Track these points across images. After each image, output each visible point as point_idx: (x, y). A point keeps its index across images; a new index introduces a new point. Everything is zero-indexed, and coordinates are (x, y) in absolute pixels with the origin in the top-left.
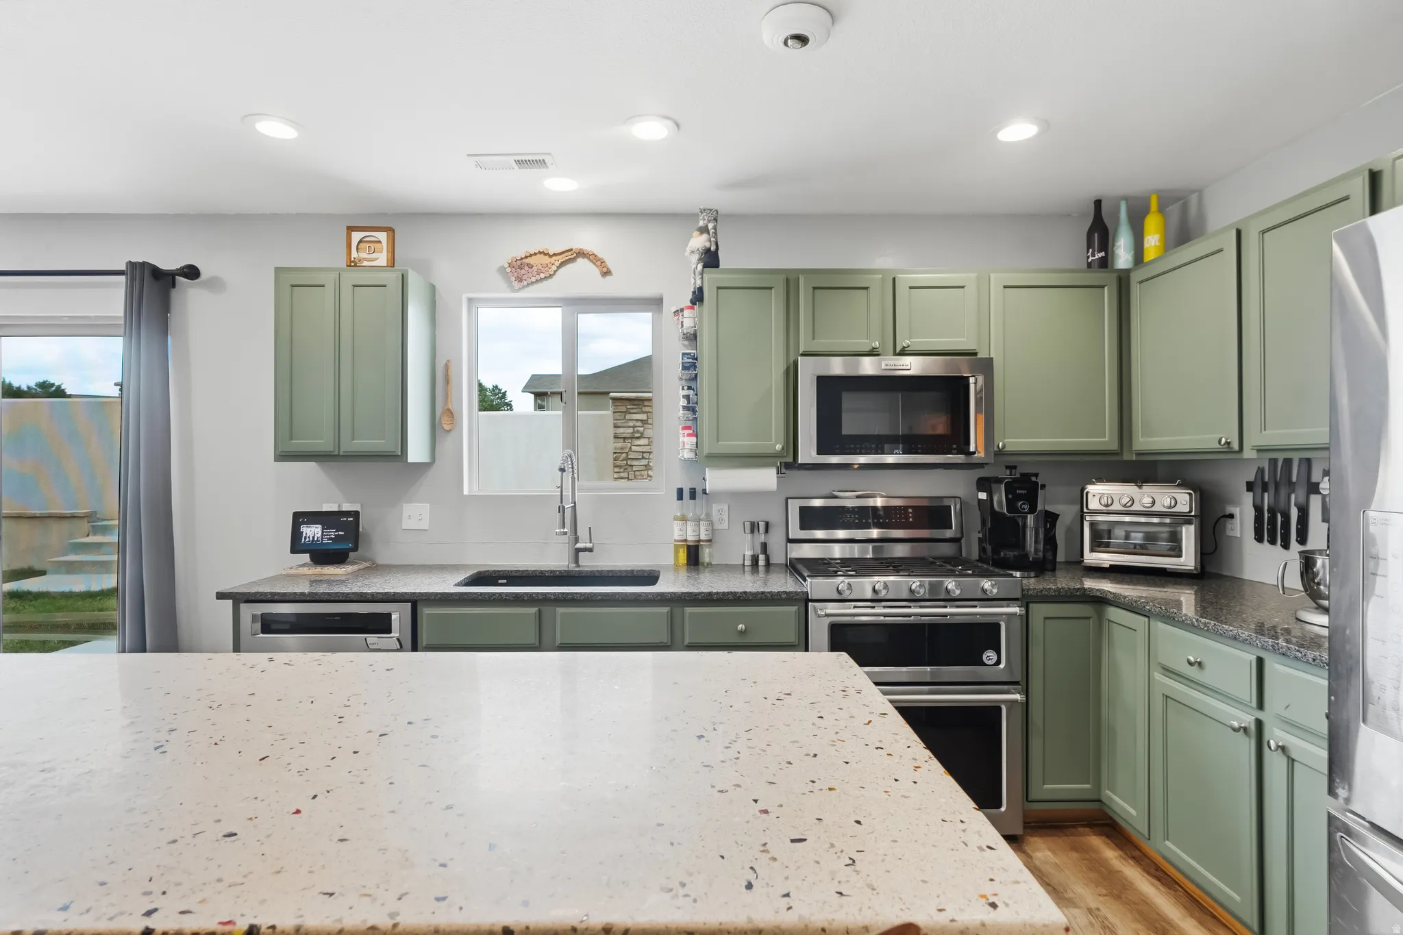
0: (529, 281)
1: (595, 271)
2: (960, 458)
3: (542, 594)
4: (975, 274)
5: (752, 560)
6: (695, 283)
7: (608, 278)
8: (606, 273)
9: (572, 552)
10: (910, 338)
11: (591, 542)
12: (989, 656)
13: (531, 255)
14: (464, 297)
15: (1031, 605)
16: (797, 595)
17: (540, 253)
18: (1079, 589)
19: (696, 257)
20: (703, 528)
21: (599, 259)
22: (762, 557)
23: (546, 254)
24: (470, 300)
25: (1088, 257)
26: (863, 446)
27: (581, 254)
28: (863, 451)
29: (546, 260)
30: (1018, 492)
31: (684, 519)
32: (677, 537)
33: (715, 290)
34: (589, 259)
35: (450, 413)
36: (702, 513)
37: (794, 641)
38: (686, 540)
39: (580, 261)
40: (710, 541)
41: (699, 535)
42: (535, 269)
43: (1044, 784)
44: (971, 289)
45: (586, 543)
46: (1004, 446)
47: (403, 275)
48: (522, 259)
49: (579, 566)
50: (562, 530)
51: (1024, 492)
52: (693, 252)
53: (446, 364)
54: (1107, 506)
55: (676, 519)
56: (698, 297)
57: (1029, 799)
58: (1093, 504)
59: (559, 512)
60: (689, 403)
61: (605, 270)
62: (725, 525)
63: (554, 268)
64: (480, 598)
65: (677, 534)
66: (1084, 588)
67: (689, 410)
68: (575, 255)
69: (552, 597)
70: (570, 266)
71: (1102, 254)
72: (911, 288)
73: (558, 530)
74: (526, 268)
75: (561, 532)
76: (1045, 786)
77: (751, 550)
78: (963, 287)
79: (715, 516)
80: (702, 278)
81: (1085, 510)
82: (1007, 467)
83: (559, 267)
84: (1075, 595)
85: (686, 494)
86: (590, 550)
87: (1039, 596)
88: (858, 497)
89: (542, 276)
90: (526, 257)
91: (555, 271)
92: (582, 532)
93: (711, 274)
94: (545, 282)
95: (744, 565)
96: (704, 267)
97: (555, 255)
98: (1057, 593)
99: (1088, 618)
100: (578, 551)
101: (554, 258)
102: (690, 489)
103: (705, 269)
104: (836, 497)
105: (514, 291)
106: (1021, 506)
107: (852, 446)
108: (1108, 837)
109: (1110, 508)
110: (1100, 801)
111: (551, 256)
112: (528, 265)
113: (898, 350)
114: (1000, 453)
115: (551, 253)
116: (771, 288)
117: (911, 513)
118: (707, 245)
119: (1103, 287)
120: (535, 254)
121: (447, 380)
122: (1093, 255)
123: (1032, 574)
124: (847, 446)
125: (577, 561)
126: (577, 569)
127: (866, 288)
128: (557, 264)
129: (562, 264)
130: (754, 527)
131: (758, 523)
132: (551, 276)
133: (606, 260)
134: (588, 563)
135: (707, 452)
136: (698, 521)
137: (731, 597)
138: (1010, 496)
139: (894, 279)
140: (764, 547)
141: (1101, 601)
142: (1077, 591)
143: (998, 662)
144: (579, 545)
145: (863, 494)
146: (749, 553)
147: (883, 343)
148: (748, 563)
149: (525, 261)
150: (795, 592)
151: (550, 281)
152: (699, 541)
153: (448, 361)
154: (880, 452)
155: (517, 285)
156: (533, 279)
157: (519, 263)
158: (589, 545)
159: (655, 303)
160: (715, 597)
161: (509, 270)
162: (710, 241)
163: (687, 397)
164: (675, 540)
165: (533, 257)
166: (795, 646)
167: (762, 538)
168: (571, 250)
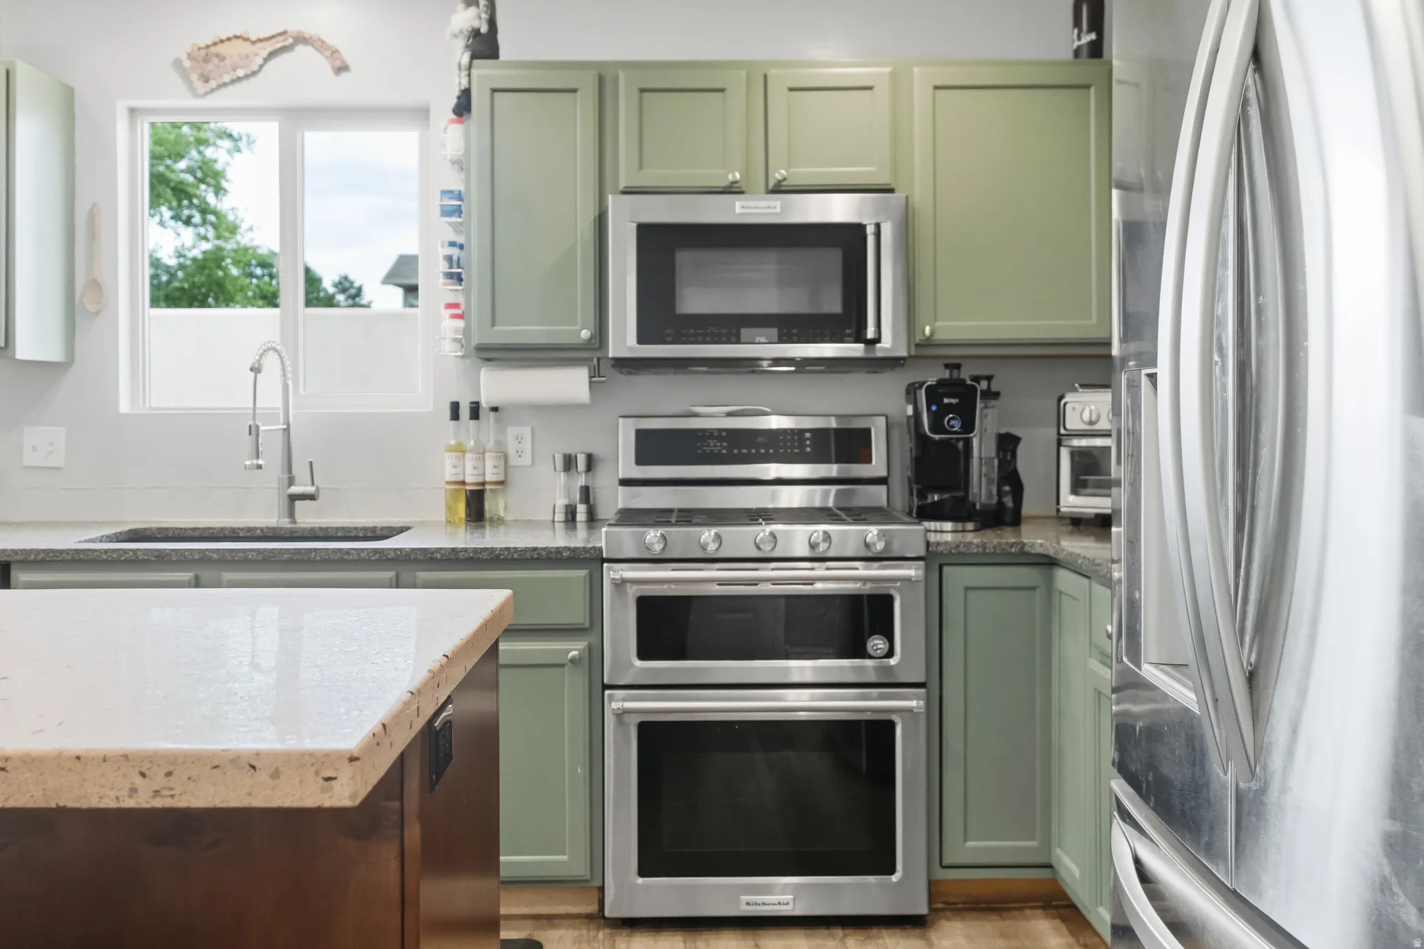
0: (221, 81)
1: (322, 64)
2: (854, 350)
3: (200, 551)
4: (888, 70)
5: (566, 513)
6: (460, 83)
7: (344, 75)
8: (342, 69)
9: (286, 501)
10: (790, 166)
11: (313, 484)
12: (877, 644)
13: (222, 41)
14: (122, 106)
15: (946, 569)
16: (586, 552)
17: (236, 37)
18: (1014, 543)
19: (461, 43)
20: (490, 463)
21: (328, 48)
22: (581, 510)
23: (247, 39)
24: (133, 112)
25: (1074, 42)
26: (709, 331)
27: (301, 39)
28: (708, 339)
29: (245, 48)
30: (946, 401)
31: (460, 450)
32: (448, 478)
33: (488, 93)
34: (314, 47)
35: (95, 285)
36: (489, 441)
37: (582, 622)
38: (463, 483)
39: (301, 49)
40: (502, 483)
41: (484, 474)
42: (228, 62)
43: (966, 840)
44: (882, 95)
45: (306, 486)
46: (932, 333)
47: (8, 73)
48: (208, 47)
49: (294, 522)
50: (255, 462)
51: (954, 401)
52: (455, 36)
53: (91, 210)
54: (1091, 423)
55: (451, 449)
56: (463, 107)
57: (945, 862)
58: (1073, 422)
59: (250, 434)
60: (451, 267)
61: (338, 64)
62: (526, 460)
63: (259, 61)
64: (104, 557)
65: (449, 474)
66: (1022, 542)
67: (451, 278)
68: (290, 41)
69: (215, 556)
70: (285, 58)
71: (1093, 36)
72: (791, 89)
73: (248, 463)
74: (215, 60)
75: (253, 464)
76: (969, 844)
77: (565, 498)
78: (870, 88)
79: (512, 448)
80: (469, 75)
81: (1062, 431)
82: (947, 366)
83: (266, 60)
84: (1009, 554)
85: (465, 412)
86: (312, 497)
87: (955, 554)
88: (729, 414)
89: (241, 73)
90: (215, 44)
91: (261, 67)
92: (300, 470)
93: (484, 69)
94: (245, 83)
95: (554, 521)
96: (473, 57)
97: (260, 40)
98: (980, 550)
99: (1033, 588)
100: (293, 498)
101: (259, 44)
102: (471, 403)
103: (476, 62)
104: (696, 415)
105: (196, 95)
106: (948, 422)
107: (692, 331)
108: (1063, 920)
109: (1097, 427)
110: (1050, 866)
111: (254, 43)
112: (217, 55)
113: (771, 185)
114: (928, 343)
115: (253, 38)
116: (574, 91)
117: (808, 439)
118: (476, 24)
119: (1088, 87)
120: (229, 39)
121: (92, 236)
122: (1079, 38)
123: (970, 526)
124: (685, 332)
125: (291, 513)
126: (293, 526)
127: (722, 90)
128: (264, 54)
129: (272, 55)
130: (569, 463)
131: (576, 456)
132: (254, 73)
133: (340, 48)
134: (307, 516)
135: (477, 342)
136: (481, 453)
137: (485, 555)
138: (934, 408)
139: (765, 76)
140: (586, 493)
141: (1049, 563)
142: (1012, 547)
143: (890, 654)
144: (295, 490)
145: (737, 411)
146: (561, 502)
147: (746, 173)
148: (560, 517)
149: (214, 50)
150: (584, 548)
151: (252, 80)
152: (483, 484)
153: (94, 205)
154: (733, 339)
155: (201, 87)
156: (227, 79)
157: (203, 52)
158: (310, 489)
159: (421, 114)
160: (461, 556)
161: (187, 64)
162: (480, 18)
163: (449, 259)
164: (448, 483)
165: (227, 43)
166: (585, 630)
167: (581, 481)
168: (284, 33)
